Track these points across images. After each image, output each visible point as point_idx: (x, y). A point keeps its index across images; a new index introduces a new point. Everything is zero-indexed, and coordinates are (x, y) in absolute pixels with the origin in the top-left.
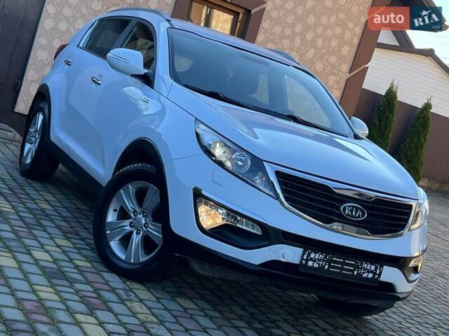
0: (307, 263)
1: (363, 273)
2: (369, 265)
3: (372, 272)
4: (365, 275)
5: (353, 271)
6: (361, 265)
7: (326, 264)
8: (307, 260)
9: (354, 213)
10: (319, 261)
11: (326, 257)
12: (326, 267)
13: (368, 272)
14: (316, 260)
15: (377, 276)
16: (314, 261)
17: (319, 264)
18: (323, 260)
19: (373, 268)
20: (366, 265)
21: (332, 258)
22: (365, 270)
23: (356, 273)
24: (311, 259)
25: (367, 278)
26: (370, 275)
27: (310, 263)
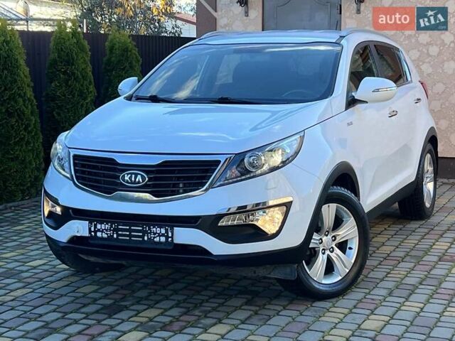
0: (96, 234)
1: (154, 238)
2: (158, 229)
3: (163, 235)
4: (157, 239)
5: (143, 237)
6: (150, 229)
7: (113, 233)
8: (95, 232)
9: (133, 179)
10: (107, 230)
11: (111, 226)
12: (115, 236)
13: (159, 236)
14: (104, 231)
15: (170, 239)
16: (102, 232)
17: (107, 234)
18: (110, 230)
19: (163, 231)
20: (155, 229)
21: (117, 226)
22: (155, 234)
23: (146, 238)
24: (99, 230)
25: (160, 243)
26: (163, 239)
27: (99, 234)
